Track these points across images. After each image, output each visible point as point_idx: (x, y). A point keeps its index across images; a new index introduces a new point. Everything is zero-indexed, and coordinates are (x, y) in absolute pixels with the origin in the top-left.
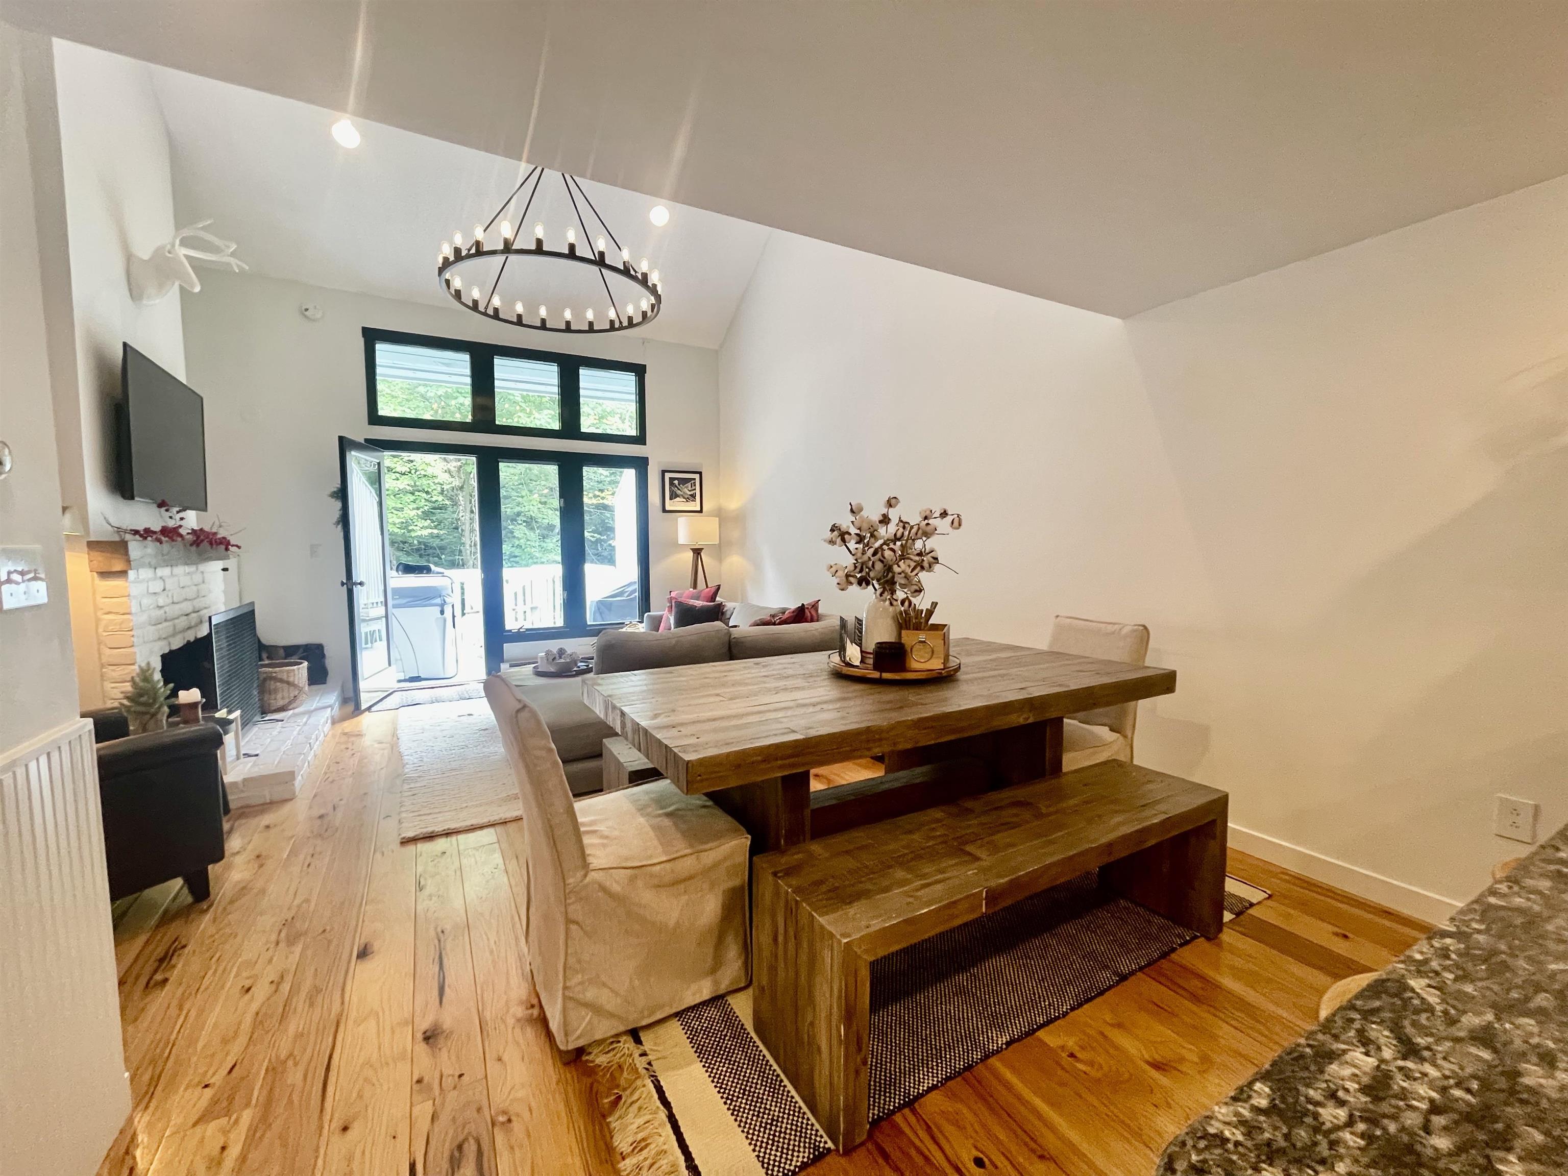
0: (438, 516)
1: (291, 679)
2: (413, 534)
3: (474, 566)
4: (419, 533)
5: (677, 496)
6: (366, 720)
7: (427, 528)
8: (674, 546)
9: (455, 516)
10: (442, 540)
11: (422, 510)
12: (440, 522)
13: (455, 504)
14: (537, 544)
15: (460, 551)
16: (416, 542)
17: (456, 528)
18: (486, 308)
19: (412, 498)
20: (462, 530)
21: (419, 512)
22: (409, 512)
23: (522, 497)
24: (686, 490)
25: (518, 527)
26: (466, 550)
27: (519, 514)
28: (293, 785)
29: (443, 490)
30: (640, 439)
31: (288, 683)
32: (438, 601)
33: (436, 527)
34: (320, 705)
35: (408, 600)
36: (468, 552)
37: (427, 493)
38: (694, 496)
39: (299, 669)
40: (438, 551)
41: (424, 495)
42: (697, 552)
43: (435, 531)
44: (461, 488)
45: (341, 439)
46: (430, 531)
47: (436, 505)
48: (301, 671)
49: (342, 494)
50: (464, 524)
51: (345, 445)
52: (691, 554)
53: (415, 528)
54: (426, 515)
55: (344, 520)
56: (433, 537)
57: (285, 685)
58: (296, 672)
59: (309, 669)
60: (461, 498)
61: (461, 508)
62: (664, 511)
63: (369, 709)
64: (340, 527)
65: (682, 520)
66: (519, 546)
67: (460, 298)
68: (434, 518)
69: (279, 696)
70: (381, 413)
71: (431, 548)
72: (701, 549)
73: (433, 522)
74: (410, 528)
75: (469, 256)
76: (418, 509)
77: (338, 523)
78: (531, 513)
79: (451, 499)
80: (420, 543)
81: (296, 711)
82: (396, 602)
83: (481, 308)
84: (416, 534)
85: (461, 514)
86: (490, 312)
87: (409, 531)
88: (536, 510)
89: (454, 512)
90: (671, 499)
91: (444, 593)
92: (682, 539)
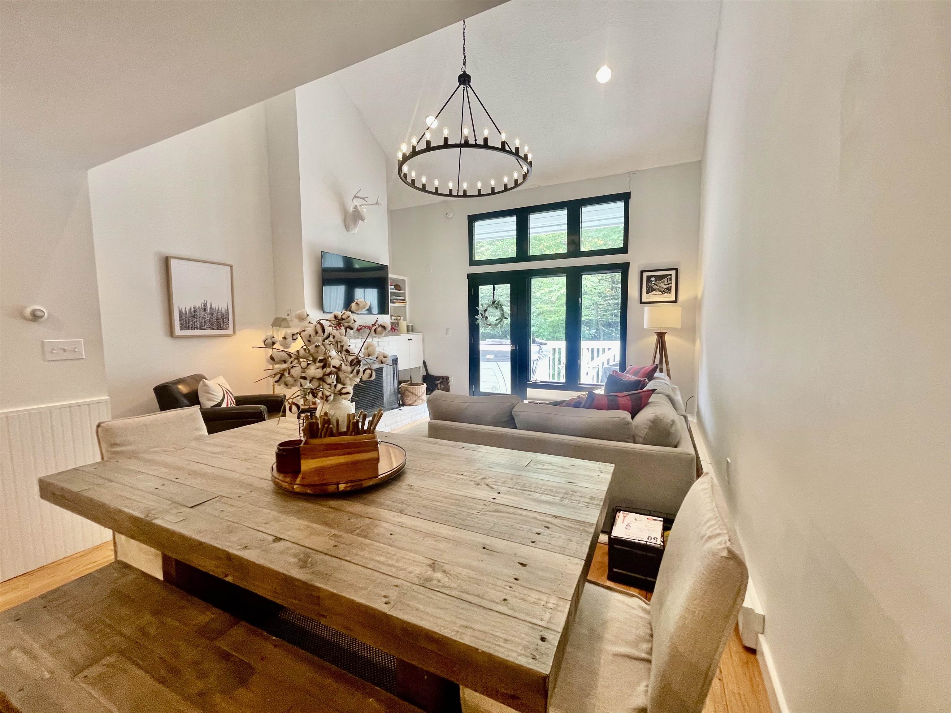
5: (654, 290)
24: (663, 285)
30: (624, 250)
38: (669, 289)
42: (661, 335)
52: (656, 337)
57: (412, 395)
62: (642, 302)
69: (409, 399)
72: (664, 333)
90: (647, 293)
92: (646, 325)
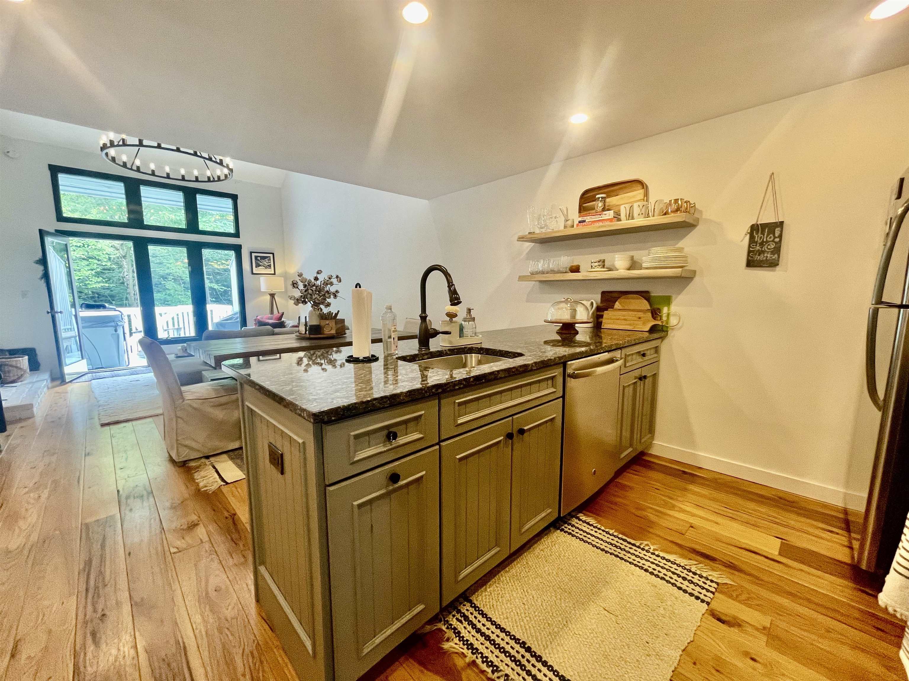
0: (107, 275)
1: (19, 365)
2: (89, 287)
3: (138, 306)
4: (94, 286)
5: (260, 266)
6: (69, 387)
7: (99, 282)
8: (258, 292)
9: (122, 275)
10: (112, 291)
11: (94, 271)
12: (110, 279)
13: (121, 267)
14: (183, 293)
15: (127, 299)
16: (90, 292)
17: (123, 283)
18: (132, 166)
19: (87, 263)
20: (128, 285)
21: (93, 272)
22: (85, 272)
23: (170, 264)
24: (265, 262)
25: (169, 282)
26: (131, 297)
27: (169, 274)
28: (33, 411)
29: (110, 259)
30: (237, 235)
31: (17, 367)
32: (113, 324)
33: (106, 282)
34: (38, 379)
35: (91, 324)
36: (133, 298)
37: (99, 260)
38: (270, 266)
39: (22, 360)
40: (109, 298)
41: (96, 261)
42: (272, 296)
43: (107, 285)
44: (124, 257)
45: (41, 231)
46: (103, 285)
47: (106, 267)
48: (24, 361)
49: (43, 261)
50: (128, 280)
51: (42, 233)
52: (268, 297)
53: (90, 282)
54: (98, 274)
55: (46, 276)
56: (104, 289)
57: (15, 369)
58: (21, 361)
59: (29, 360)
60: (125, 263)
61: (125, 270)
62: (253, 273)
63: (71, 381)
64: (43, 280)
65: (262, 279)
66: (170, 295)
67: (115, 161)
68: (104, 276)
69: (11, 375)
70: (65, 215)
71: (103, 296)
72: (274, 294)
73: (104, 279)
74: (87, 282)
75: (118, 146)
76: (92, 270)
77: (42, 278)
78: (178, 274)
79: (117, 263)
80: (93, 292)
81: (23, 382)
82: (84, 325)
83: (129, 166)
84: (92, 287)
85: (126, 274)
86: (135, 168)
87: (86, 285)
88: (181, 272)
89: (120, 272)
90: (256, 267)
91: (116, 320)
92: (263, 289)
